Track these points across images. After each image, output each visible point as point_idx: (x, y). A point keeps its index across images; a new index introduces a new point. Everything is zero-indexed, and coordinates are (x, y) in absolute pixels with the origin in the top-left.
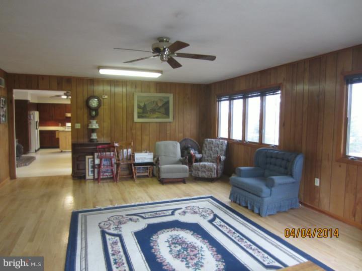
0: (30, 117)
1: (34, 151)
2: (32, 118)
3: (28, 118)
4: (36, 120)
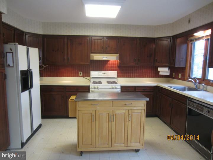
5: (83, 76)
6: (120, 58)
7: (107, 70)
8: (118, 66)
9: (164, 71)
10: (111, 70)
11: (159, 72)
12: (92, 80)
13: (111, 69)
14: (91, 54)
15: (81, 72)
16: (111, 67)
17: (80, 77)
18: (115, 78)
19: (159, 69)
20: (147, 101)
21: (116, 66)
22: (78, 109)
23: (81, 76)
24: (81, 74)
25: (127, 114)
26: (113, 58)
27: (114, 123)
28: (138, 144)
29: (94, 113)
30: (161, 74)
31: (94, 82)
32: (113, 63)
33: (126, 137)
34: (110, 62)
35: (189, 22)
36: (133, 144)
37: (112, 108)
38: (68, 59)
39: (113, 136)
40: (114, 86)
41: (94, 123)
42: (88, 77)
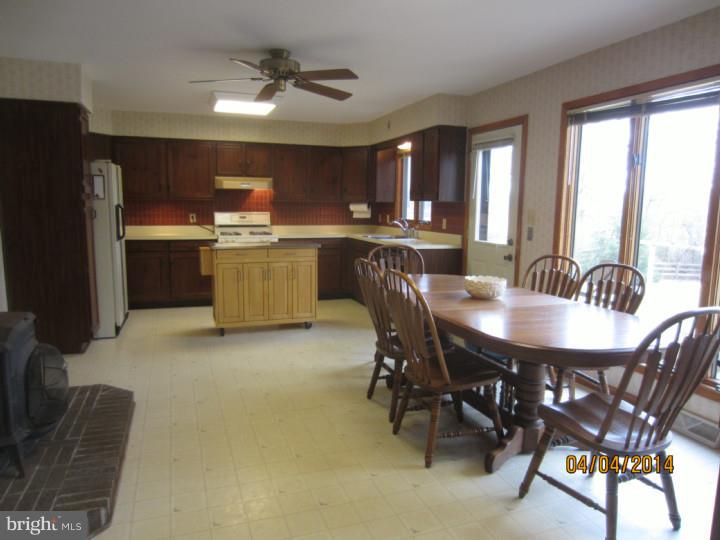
0: (92, 184)
1: (112, 333)
2: (99, 189)
3: (83, 189)
4: (116, 203)
5: (198, 224)
6: (276, 185)
7: (250, 210)
8: (271, 202)
9: (360, 210)
10: (258, 210)
11: (352, 212)
12: (218, 231)
13: (258, 208)
14: (217, 178)
15: (194, 215)
16: (257, 204)
17: (190, 224)
18: (264, 226)
19: (353, 207)
20: (319, 249)
21: (268, 200)
22: (216, 262)
23: (194, 224)
24: (193, 218)
25: (290, 268)
26: (260, 186)
27: (271, 282)
28: (308, 314)
29: (240, 267)
30: (355, 216)
31: (222, 234)
32: (262, 197)
33: (290, 303)
34: (255, 194)
35: (389, 127)
36: (301, 315)
37: (268, 260)
38: (168, 188)
39: (271, 302)
40: (265, 238)
41: (241, 283)
42: (208, 224)
